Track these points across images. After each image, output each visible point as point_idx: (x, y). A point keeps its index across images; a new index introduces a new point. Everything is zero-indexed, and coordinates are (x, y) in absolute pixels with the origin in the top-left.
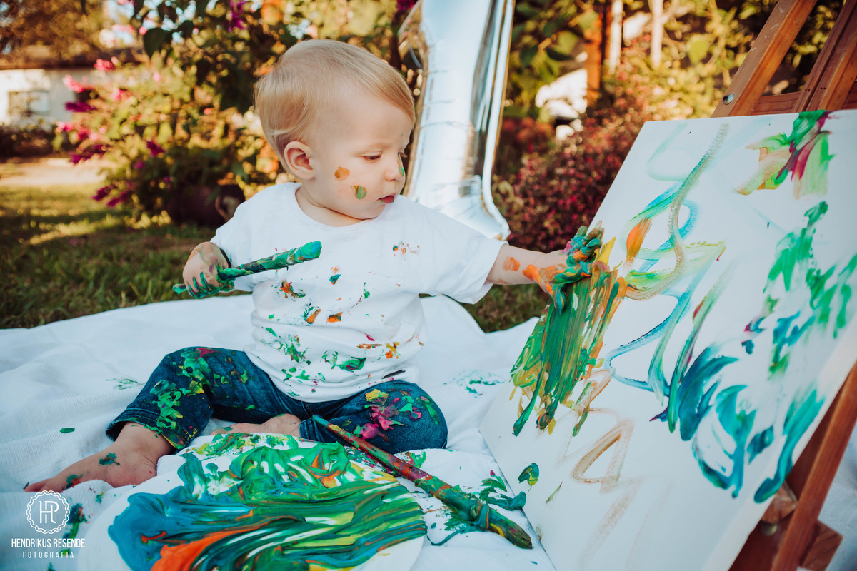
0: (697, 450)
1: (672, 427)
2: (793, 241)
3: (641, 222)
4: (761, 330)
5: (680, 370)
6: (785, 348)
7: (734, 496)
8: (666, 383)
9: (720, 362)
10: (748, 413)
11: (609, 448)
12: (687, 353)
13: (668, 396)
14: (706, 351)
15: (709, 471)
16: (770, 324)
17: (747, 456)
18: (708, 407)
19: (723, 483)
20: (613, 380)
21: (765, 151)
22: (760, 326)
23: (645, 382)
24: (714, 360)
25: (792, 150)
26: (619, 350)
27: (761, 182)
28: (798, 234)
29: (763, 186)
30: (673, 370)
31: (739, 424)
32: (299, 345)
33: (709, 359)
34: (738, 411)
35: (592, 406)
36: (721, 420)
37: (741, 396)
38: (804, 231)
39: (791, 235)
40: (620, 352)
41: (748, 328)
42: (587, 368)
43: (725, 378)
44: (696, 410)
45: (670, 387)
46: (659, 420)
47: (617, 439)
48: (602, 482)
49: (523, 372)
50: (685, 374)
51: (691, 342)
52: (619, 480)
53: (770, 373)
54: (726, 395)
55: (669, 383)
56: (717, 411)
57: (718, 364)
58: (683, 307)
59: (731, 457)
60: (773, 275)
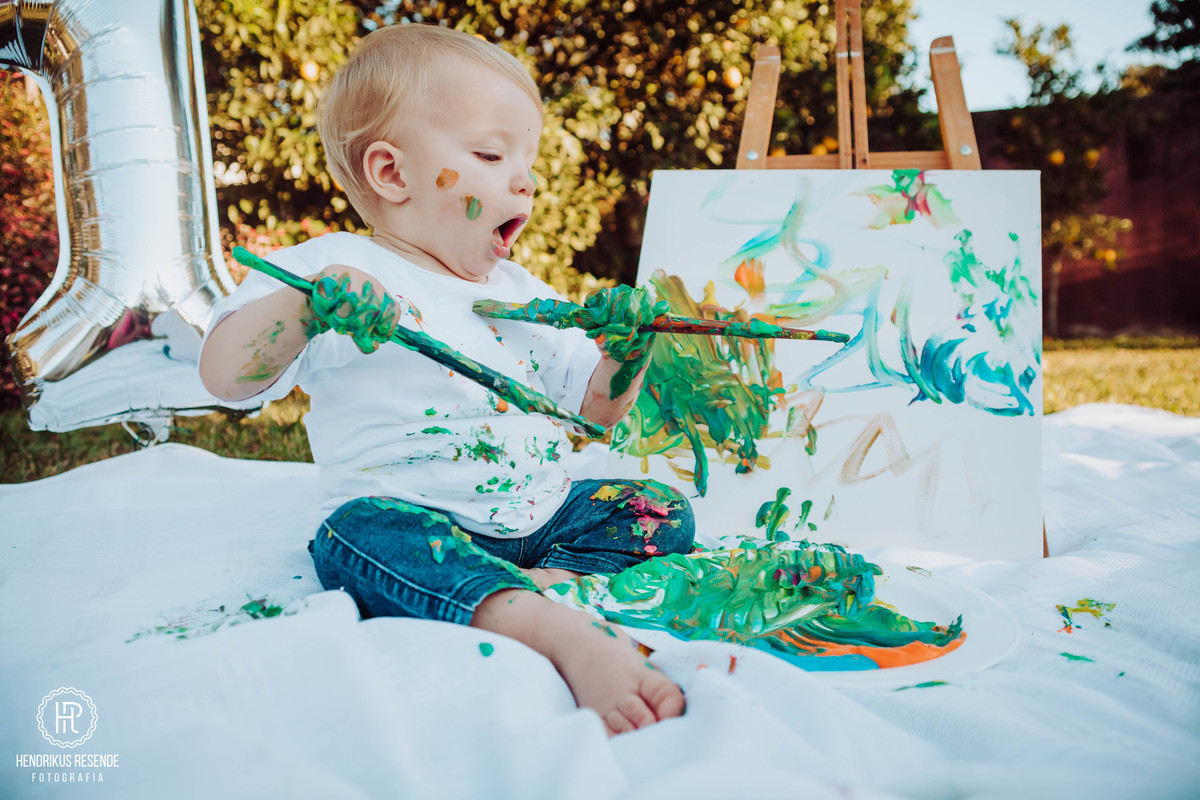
0: (976, 404)
1: (938, 400)
2: (956, 256)
3: (743, 263)
4: (972, 316)
5: (911, 361)
6: (1002, 320)
7: (1032, 415)
8: (903, 376)
9: (949, 345)
10: (1002, 366)
11: (875, 443)
12: (908, 349)
13: (914, 382)
14: (928, 342)
15: (998, 411)
16: (977, 310)
17: (1023, 390)
18: (963, 376)
19: (1018, 412)
20: (827, 395)
21: (875, 198)
22: (970, 313)
23: (874, 383)
24: (942, 346)
25: (905, 194)
26: (812, 371)
27: (889, 219)
28: (959, 252)
29: (894, 222)
30: (903, 364)
31: (1002, 375)
32: (493, 437)
33: (937, 346)
34: (993, 368)
35: (814, 423)
36: (982, 378)
37: (988, 360)
38: (962, 249)
39: (950, 253)
40: (814, 373)
41: (959, 317)
42: (774, 398)
43: (965, 353)
44: (954, 381)
45: (910, 375)
46: (918, 402)
47: (879, 432)
48: (891, 468)
49: (644, 439)
50: (919, 362)
51: (906, 340)
52: (911, 457)
53: (1002, 338)
54: (973, 363)
55: (907, 374)
56: (974, 373)
57: (950, 347)
58: (874, 320)
59: (1010, 395)
60: (955, 278)
